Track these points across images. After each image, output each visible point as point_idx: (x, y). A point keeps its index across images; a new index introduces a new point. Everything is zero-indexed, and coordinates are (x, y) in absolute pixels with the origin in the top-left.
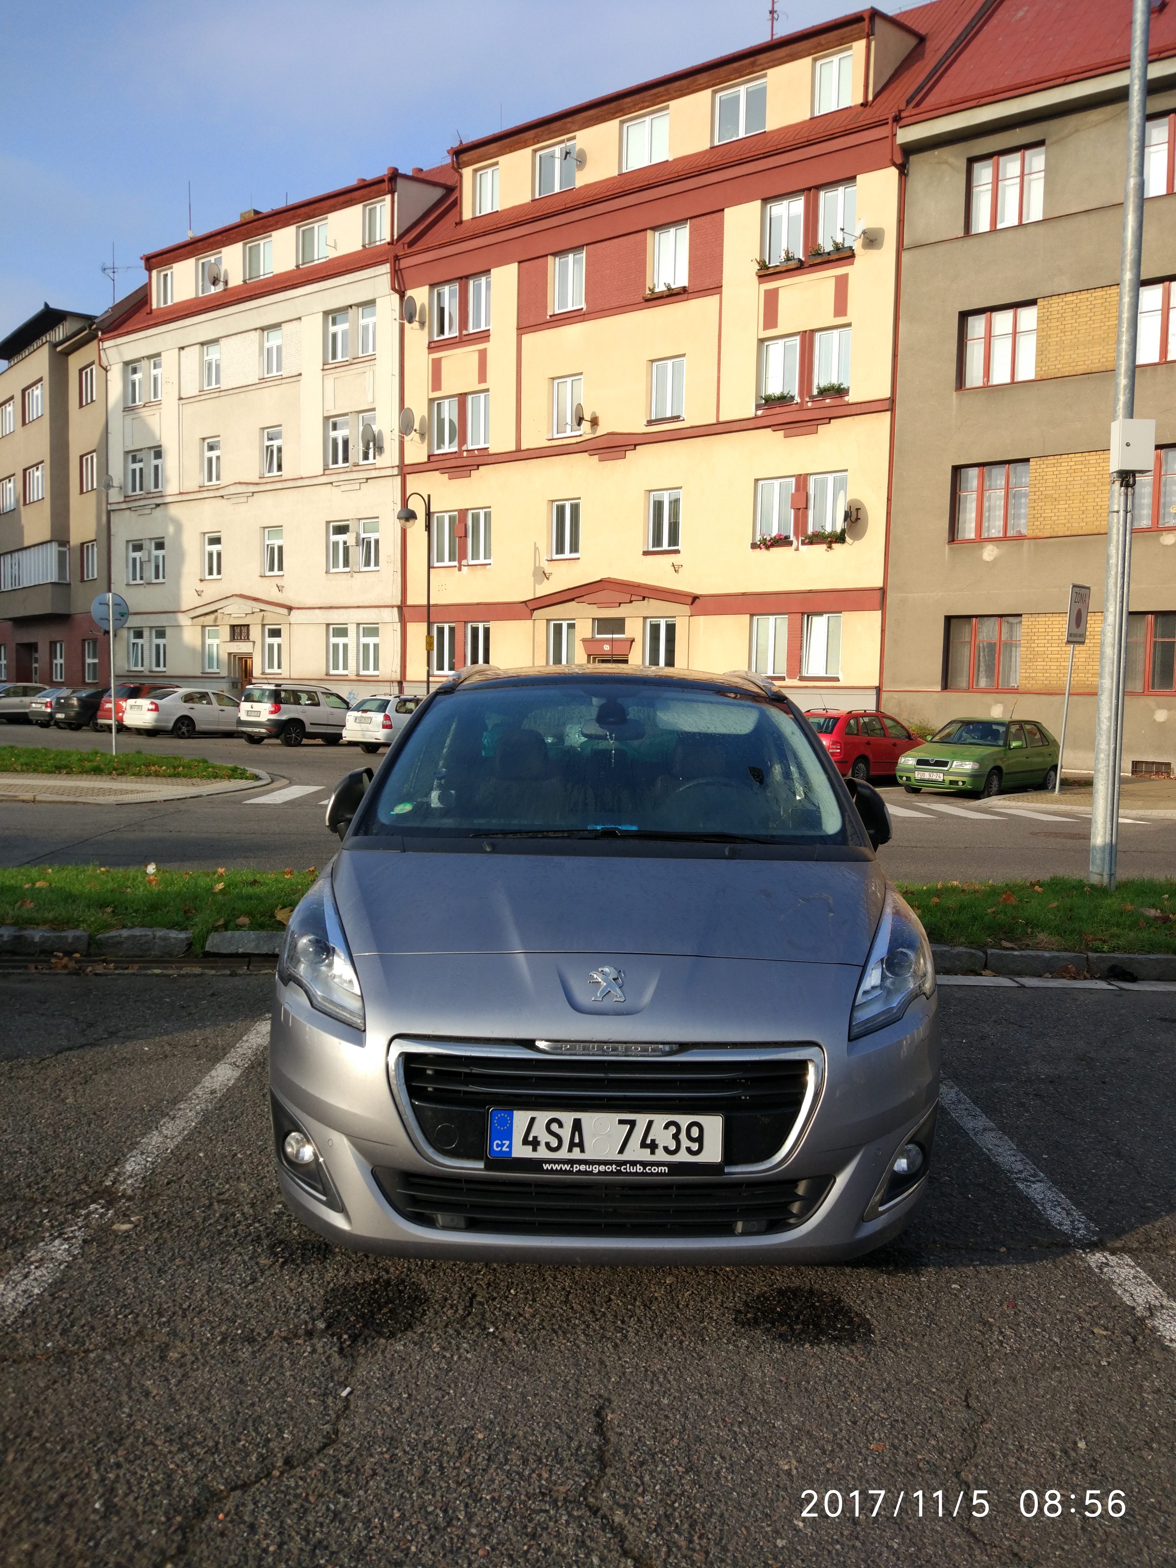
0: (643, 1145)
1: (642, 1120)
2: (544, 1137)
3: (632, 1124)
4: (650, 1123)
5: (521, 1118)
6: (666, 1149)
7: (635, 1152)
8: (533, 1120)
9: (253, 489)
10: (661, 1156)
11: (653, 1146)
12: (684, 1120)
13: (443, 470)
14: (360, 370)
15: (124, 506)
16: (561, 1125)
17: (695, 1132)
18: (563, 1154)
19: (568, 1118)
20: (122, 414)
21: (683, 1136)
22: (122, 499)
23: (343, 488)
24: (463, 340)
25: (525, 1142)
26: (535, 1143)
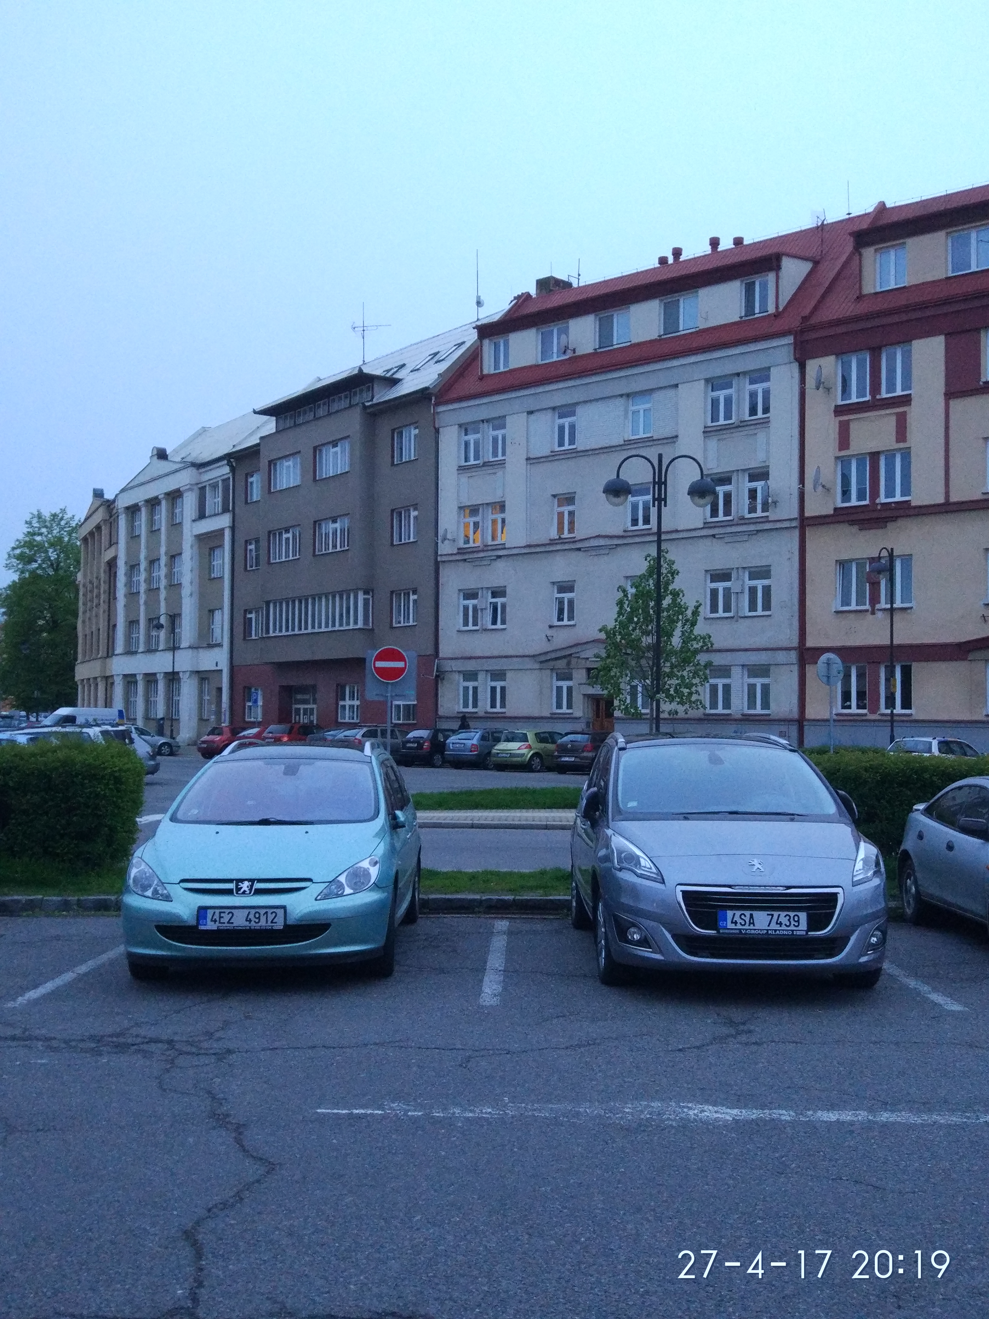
0: (777, 923)
1: (776, 914)
2: (739, 921)
3: (772, 915)
4: (779, 915)
5: (730, 913)
6: (786, 925)
7: (774, 926)
8: (734, 914)
9: (616, 542)
10: (784, 927)
11: (781, 924)
12: (792, 914)
13: (852, 523)
14: (751, 432)
15: (458, 557)
16: (745, 916)
17: (796, 919)
18: (746, 927)
19: (747, 913)
20: (456, 472)
21: (792, 920)
22: (455, 551)
23: (727, 540)
24: (876, 405)
25: (732, 922)
26: (736, 923)
